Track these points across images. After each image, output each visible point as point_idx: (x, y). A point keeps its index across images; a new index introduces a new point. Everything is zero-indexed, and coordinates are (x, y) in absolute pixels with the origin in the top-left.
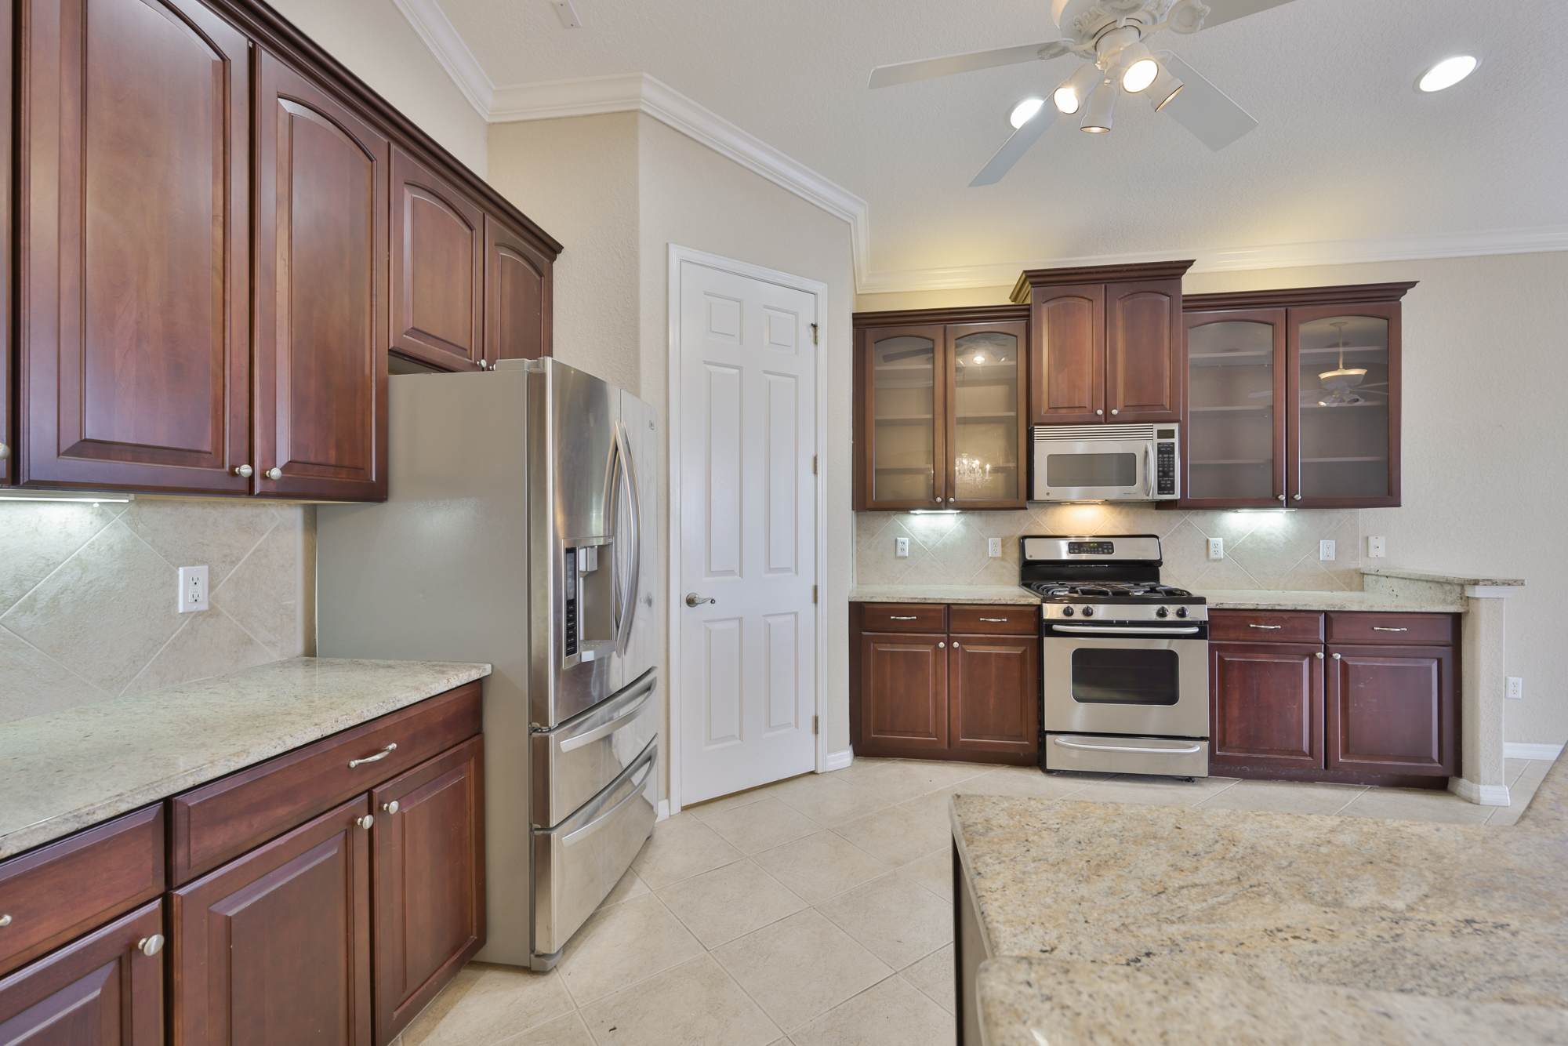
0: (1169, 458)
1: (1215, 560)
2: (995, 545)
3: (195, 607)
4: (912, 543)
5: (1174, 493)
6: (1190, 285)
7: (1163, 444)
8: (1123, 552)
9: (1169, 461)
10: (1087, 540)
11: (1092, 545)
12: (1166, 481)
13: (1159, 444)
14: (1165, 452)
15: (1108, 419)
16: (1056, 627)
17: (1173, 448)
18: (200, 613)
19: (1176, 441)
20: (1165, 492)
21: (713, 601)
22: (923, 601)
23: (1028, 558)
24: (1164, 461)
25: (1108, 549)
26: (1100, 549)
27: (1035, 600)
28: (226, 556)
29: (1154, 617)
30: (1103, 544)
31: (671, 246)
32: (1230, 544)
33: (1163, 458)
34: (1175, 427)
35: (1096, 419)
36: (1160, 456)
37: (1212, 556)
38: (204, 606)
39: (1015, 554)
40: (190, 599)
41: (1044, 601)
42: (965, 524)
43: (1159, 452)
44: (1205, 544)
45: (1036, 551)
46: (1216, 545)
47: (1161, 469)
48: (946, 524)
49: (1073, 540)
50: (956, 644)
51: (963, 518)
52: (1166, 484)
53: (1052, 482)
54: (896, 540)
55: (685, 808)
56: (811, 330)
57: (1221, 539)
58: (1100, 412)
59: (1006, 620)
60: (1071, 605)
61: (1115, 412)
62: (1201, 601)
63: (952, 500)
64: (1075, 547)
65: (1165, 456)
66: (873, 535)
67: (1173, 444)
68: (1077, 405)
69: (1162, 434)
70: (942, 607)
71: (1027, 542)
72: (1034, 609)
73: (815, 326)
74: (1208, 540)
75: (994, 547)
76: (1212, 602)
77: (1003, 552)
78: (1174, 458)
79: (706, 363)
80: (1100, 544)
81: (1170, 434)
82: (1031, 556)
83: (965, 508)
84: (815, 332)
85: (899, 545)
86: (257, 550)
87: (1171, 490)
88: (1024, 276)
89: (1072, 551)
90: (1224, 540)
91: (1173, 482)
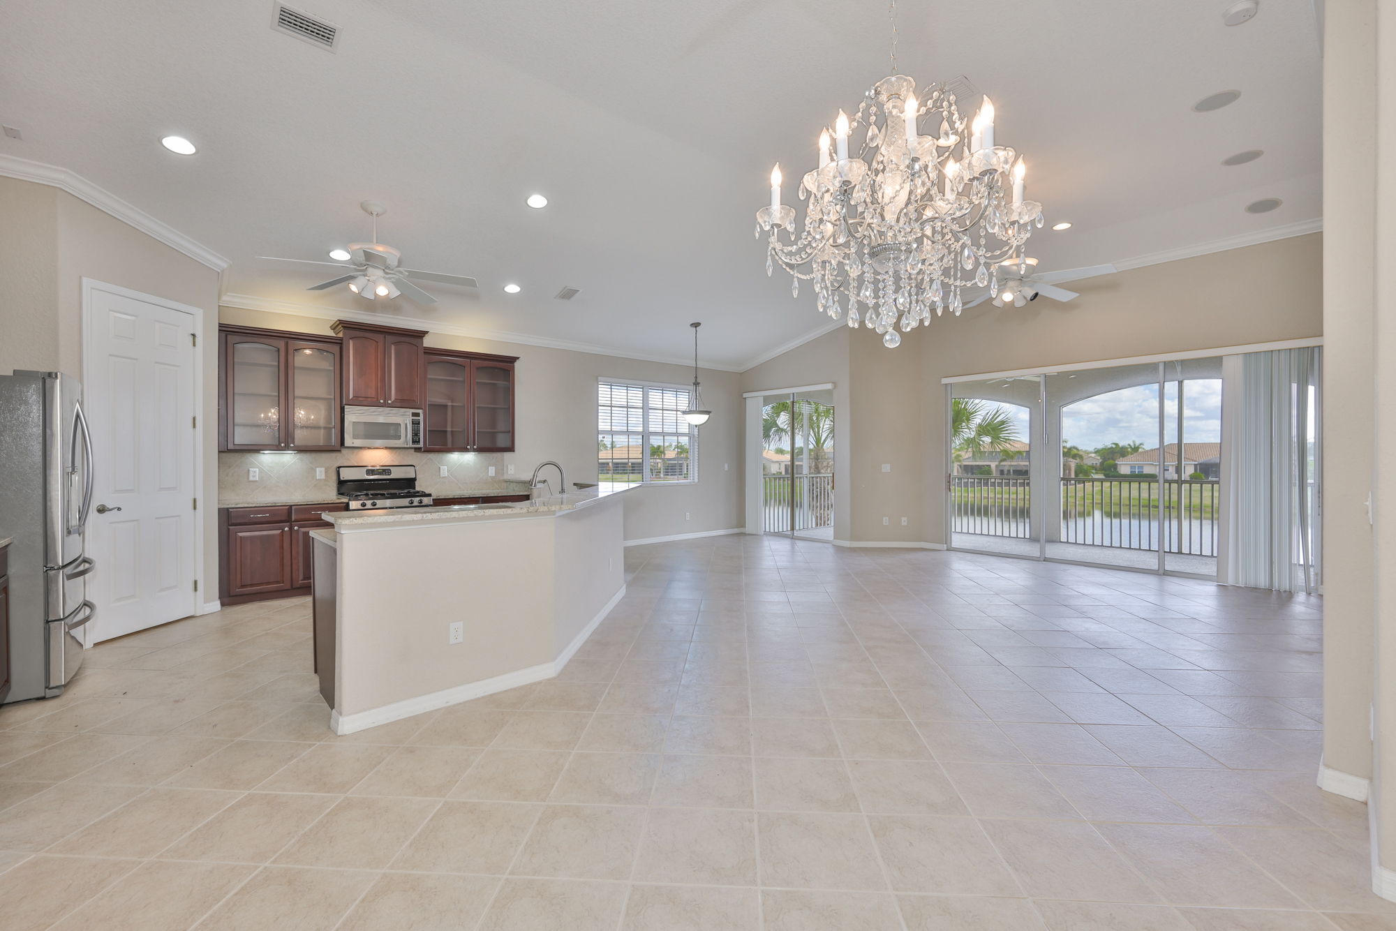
0: (417, 426)
1: (443, 477)
2: (321, 472)
4: (261, 471)
5: (420, 444)
6: (428, 342)
7: (415, 419)
8: (396, 474)
9: (418, 428)
10: (378, 468)
11: (379, 471)
12: (416, 438)
13: (412, 419)
14: (415, 423)
15: (385, 405)
17: (420, 422)
19: (421, 418)
20: (416, 443)
21: (119, 509)
22: (274, 505)
23: (342, 479)
24: (415, 428)
25: (388, 473)
26: (384, 473)
27: (345, 500)
29: (408, 504)
30: (385, 470)
31: (85, 280)
32: (450, 469)
34: (420, 411)
35: (379, 405)
36: (413, 425)
37: (441, 475)
39: (334, 477)
41: (349, 500)
42: (300, 459)
43: (413, 423)
44: (439, 469)
45: (347, 475)
46: (444, 471)
47: (413, 432)
48: (288, 458)
49: (370, 468)
50: (296, 528)
51: (299, 456)
53: (355, 437)
54: (249, 470)
55: (95, 645)
56: (191, 338)
57: (446, 468)
58: (382, 401)
60: (365, 501)
61: (389, 402)
62: (430, 495)
63: (292, 445)
64: (370, 472)
65: (415, 426)
66: (230, 467)
67: (420, 420)
68: (369, 396)
69: (414, 415)
70: (287, 507)
71: (341, 469)
72: (345, 505)
73: (194, 335)
75: (320, 473)
76: (434, 496)
77: (326, 476)
78: (420, 426)
79: (113, 355)
80: (384, 470)
81: (417, 415)
82: (344, 478)
83: (301, 450)
84: (194, 339)
85: (251, 474)
87: (419, 442)
88: (338, 322)
89: (368, 474)
91: (419, 439)
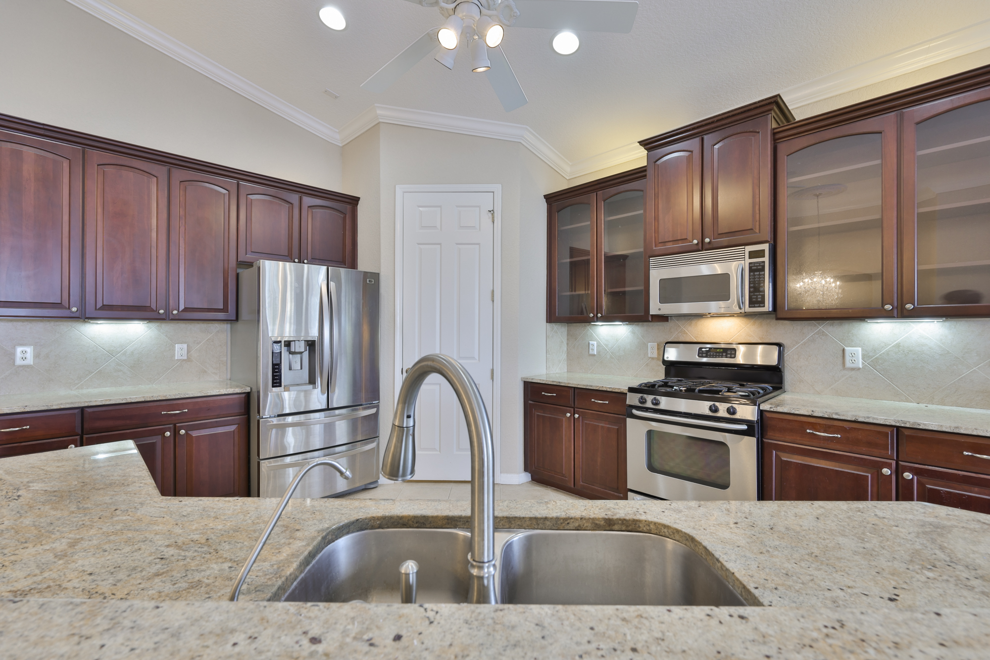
0: (759, 275)
1: (853, 369)
2: (652, 348)
3: (181, 358)
5: (764, 306)
7: (754, 263)
9: (759, 278)
11: (718, 350)
12: (757, 295)
13: (750, 263)
14: (757, 270)
15: (702, 247)
16: (635, 412)
17: (764, 267)
18: (184, 360)
19: (766, 259)
20: (756, 305)
23: (666, 359)
24: (754, 278)
25: (731, 354)
26: (724, 354)
28: (195, 341)
29: (707, 412)
30: (728, 350)
31: (397, 186)
32: (871, 354)
33: (754, 275)
34: (765, 247)
36: (752, 274)
37: (848, 364)
38: (186, 358)
39: (657, 356)
40: (180, 355)
42: (633, 333)
43: (751, 270)
44: (841, 352)
46: (853, 355)
47: (752, 285)
50: (577, 415)
51: (630, 328)
52: (757, 298)
53: (663, 299)
54: (589, 343)
56: (490, 215)
57: (860, 349)
58: (696, 242)
59: (607, 402)
60: (644, 396)
61: (708, 240)
63: (599, 315)
64: (704, 352)
65: (756, 273)
67: (764, 262)
68: (679, 238)
69: (752, 255)
70: (570, 389)
71: (668, 346)
73: (492, 211)
74: (844, 350)
75: (652, 350)
78: (764, 275)
79: (418, 244)
80: (725, 350)
81: (761, 254)
82: (668, 358)
84: (493, 215)
85: (591, 346)
86: (209, 339)
87: (762, 303)
89: (700, 355)
90: (863, 350)
91: (763, 296)
